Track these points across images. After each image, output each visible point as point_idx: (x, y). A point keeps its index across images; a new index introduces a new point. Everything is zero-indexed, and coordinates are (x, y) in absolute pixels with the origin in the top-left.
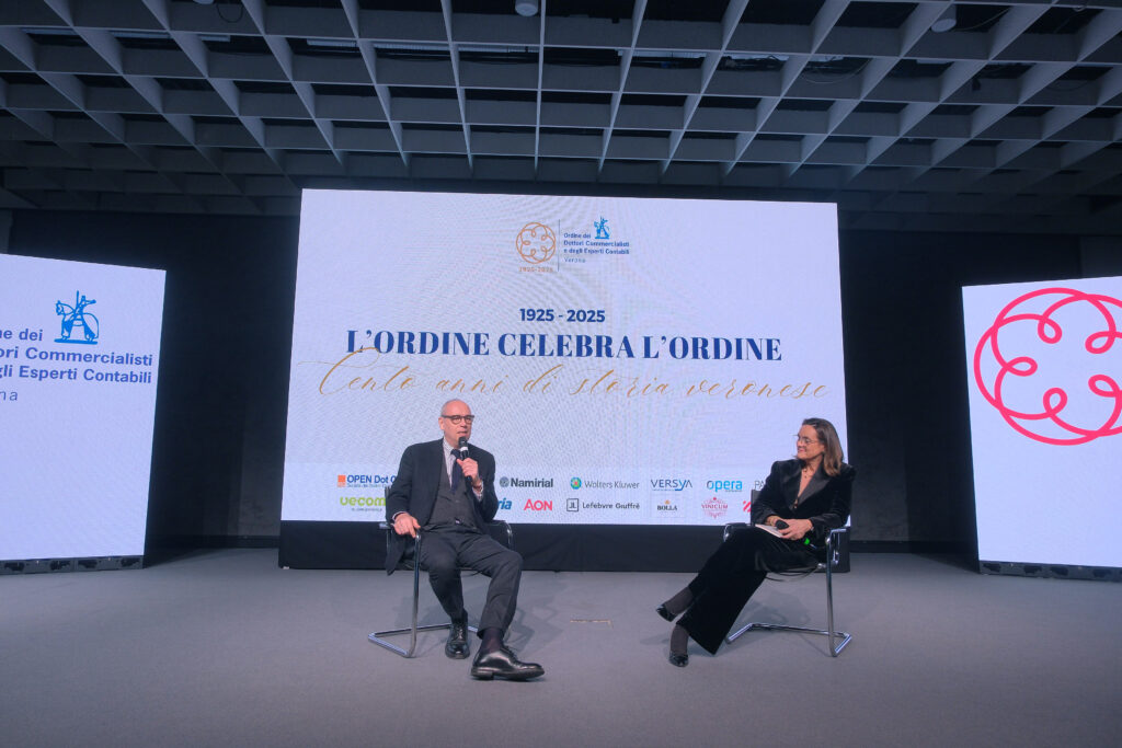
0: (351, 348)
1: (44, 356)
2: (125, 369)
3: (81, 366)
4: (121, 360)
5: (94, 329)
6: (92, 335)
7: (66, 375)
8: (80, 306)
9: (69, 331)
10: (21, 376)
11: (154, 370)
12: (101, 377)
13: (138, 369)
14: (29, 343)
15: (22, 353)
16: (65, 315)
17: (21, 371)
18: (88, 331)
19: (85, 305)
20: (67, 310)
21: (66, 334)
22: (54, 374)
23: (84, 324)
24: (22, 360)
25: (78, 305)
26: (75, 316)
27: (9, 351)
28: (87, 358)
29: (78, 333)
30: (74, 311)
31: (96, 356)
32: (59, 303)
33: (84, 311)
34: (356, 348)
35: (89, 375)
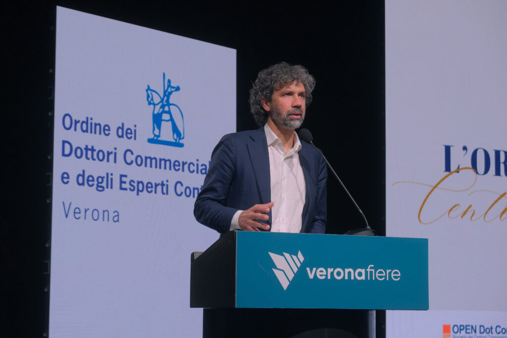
0: (448, 168)
1: (143, 161)
3: (172, 177)
5: (181, 129)
6: (179, 134)
7: (159, 188)
8: (167, 94)
9: (159, 128)
10: (121, 188)
14: (124, 144)
15: (120, 157)
16: (154, 105)
17: (122, 182)
18: (175, 129)
19: (170, 93)
20: (157, 99)
21: (157, 132)
22: (150, 187)
23: (172, 120)
24: (121, 166)
25: (165, 92)
27: (109, 153)
28: (176, 165)
29: (166, 133)
30: (162, 100)
31: (184, 164)
32: (149, 89)
33: (171, 101)
34: (453, 167)
35: (180, 189)
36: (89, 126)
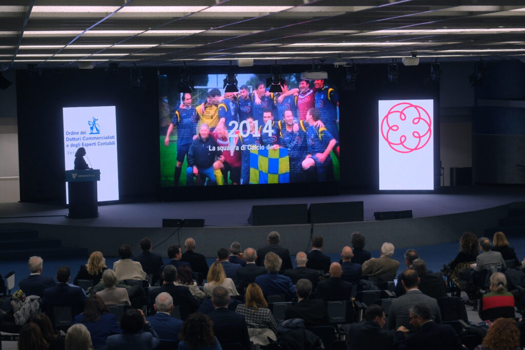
1: (87, 139)
2: (108, 141)
3: (97, 141)
4: (107, 138)
5: (98, 129)
6: (98, 131)
7: (93, 144)
8: (94, 122)
11: (115, 140)
12: (102, 144)
13: (111, 140)
14: (83, 135)
15: (82, 139)
18: (97, 130)
19: (96, 121)
20: (91, 123)
21: (92, 131)
22: (90, 145)
23: (96, 127)
24: (82, 141)
26: (93, 125)
27: (79, 139)
28: (98, 138)
29: (95, 131)
31: (100, 138)
32: (89, 121)
33: (96, 123)
35: (99, 144)
36: (73, 133)
